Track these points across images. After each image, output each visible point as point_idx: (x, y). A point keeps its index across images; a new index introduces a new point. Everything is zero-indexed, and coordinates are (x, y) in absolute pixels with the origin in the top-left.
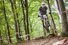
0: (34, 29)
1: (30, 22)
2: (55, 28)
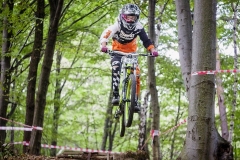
0: (70, 103)
1: (58, 70)
2: (156, 125)
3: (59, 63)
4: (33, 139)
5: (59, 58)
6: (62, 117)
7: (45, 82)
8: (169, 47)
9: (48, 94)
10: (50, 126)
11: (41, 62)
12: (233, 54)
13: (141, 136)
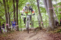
3: (19, 12)
4: (17, 28)
5: (19, 11)
6: (22, 23)
7: (17, 16)
8: (42, 4)
9: (18, 19)
10: (20, 25)
11: (16, 12)
12: (56, 4)
13: (39, 24)
